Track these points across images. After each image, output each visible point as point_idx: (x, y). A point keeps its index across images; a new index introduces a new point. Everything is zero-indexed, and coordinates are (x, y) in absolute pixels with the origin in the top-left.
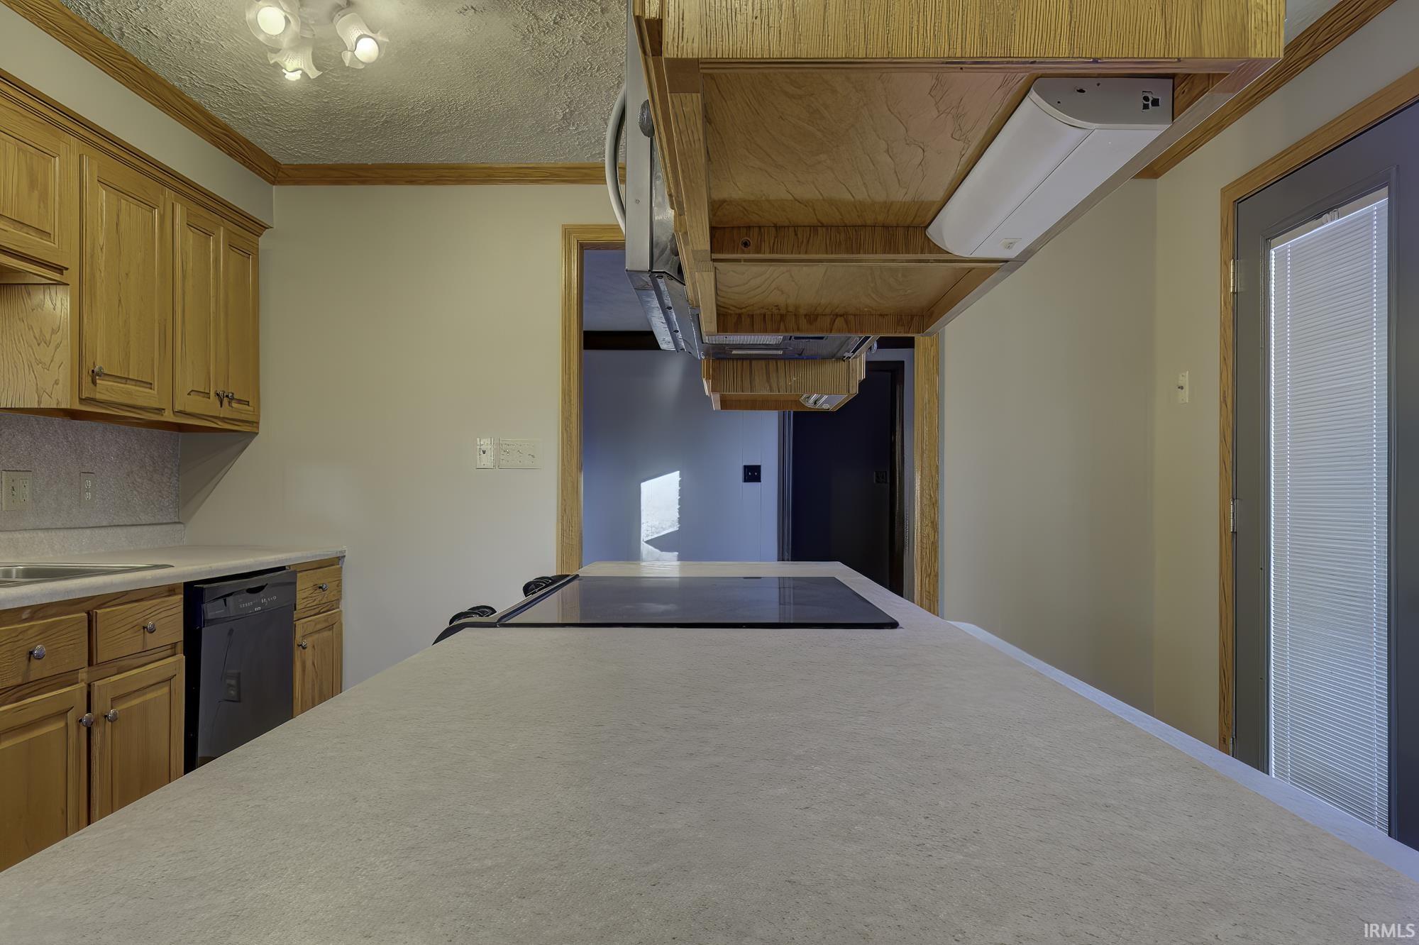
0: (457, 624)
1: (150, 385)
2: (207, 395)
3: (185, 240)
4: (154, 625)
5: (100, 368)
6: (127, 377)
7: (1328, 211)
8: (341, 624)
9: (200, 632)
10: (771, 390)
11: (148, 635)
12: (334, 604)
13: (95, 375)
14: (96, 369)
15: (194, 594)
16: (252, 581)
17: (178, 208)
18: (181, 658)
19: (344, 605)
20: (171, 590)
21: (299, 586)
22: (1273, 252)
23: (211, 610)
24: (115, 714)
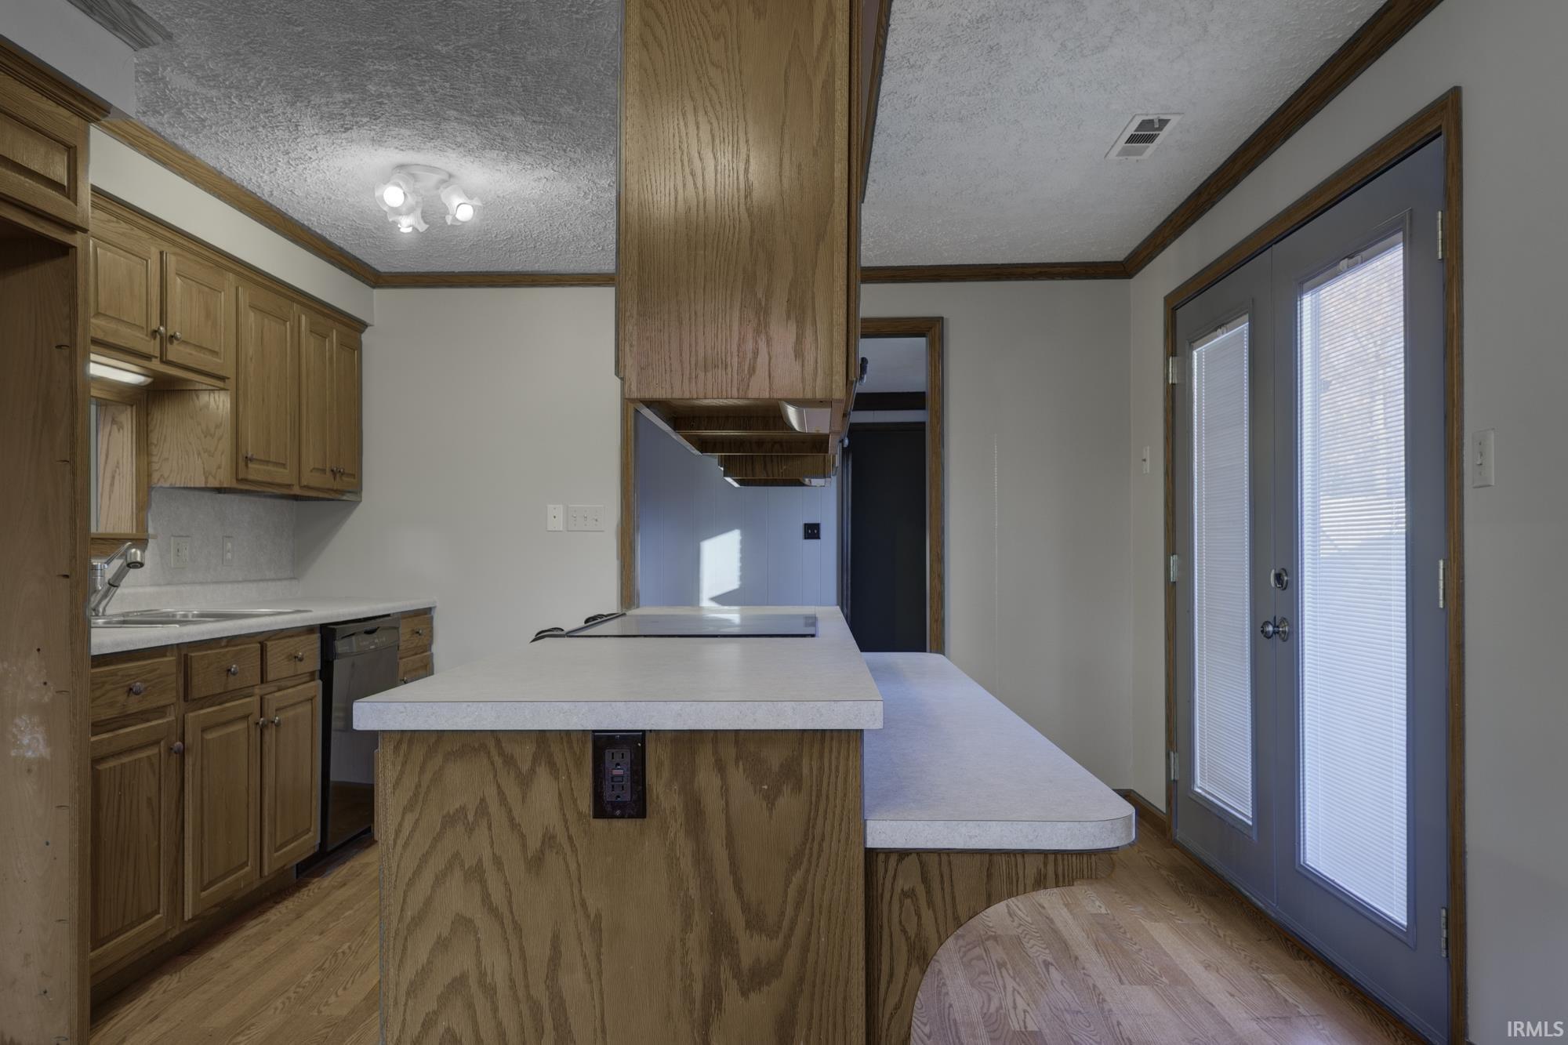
0: (540, 636)
1: (284, 465)
2: (323, 471)
3: (309, 343)
4: (303, 655)
5: (252, 455)
6: (267, 459)
7: (1220, 327)
8: (433, 664)
9: (332, 663)
10: (768, 476)
11: (298, 663)
12: (427, 647)
13: (248, 460)
14: (249, 455)
15: (327, 633)
16: (369, 625)
17: (303, 318)
18: (319, 683)
19: (435, 649)
20: (310, 630)
21: (401, 631)
22: (1195, 353)
23: (341, 646)
24: (279, 721)
